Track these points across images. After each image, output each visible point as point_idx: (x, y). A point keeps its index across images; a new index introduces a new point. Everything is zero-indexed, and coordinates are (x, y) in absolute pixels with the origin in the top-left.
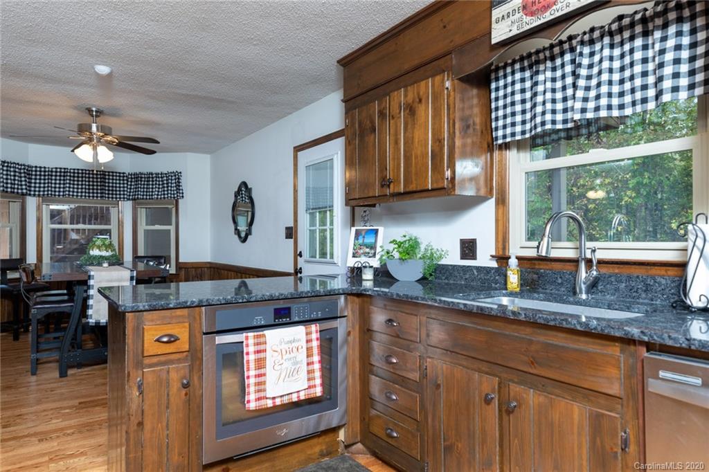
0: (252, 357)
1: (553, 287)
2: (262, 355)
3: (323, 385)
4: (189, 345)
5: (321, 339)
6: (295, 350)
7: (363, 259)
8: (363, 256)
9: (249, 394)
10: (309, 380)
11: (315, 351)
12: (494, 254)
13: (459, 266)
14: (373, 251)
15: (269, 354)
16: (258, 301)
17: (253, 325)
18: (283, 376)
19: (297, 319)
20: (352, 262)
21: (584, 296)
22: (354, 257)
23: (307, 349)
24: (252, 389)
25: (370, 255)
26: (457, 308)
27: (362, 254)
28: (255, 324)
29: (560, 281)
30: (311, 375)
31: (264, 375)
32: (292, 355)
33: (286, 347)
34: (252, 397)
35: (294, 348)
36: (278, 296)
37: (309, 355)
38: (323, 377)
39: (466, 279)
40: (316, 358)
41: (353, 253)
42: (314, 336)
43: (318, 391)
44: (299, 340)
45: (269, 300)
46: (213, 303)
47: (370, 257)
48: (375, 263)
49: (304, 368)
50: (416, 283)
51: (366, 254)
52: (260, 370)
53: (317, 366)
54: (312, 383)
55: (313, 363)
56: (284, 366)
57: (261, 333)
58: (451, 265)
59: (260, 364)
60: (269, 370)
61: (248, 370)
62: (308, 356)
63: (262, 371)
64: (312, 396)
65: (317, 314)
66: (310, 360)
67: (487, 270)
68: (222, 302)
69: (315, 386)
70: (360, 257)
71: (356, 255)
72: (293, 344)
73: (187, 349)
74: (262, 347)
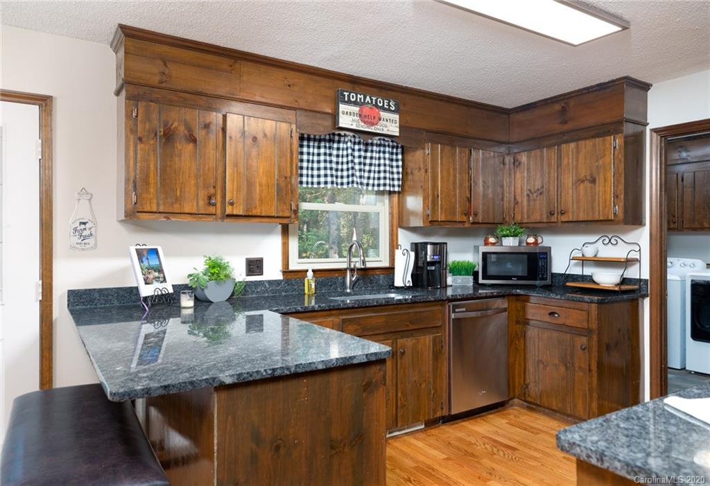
8: (154, 281)
12: (280, 269)
14: (162, 275)
21: (348, 290)
22: (146, 283)
25: (161, 279)
27: (153, 279)
29: (330, 284)
39: (258, 292)
41: (144, 279)
47: (162, 282)
51: (157, 279)
70: (152, 283)
71: (148, 281)
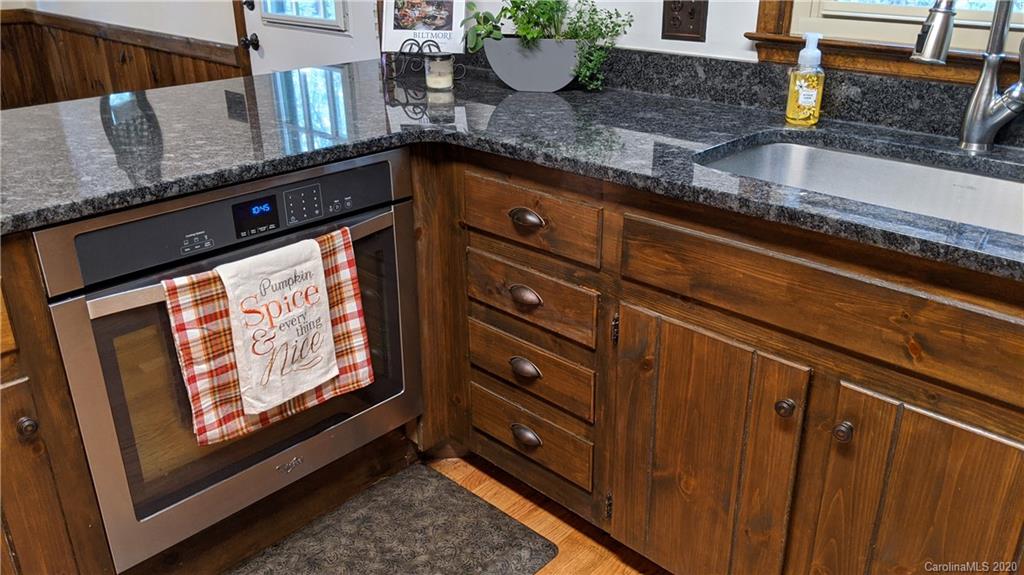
0: (194, 334)
1: (896, 118)
2: (218, 325)
3: (373, 360)
4: (15, 336)
5: (358, 262)
6: (300, 300)
7: (422, 34)
8: (420, 24)
9: (200, 413)
10: (339, 355)
11: (349, 290)
12: (753, 29)
13: (659, 54)
14: (444, 13)
15: (236, 320)
16: (186, 195)
17: (183, 255)
18: (278, 363)
19: (294, 222)
20: (395, 40)
21: (974, 148)
22: (397, 26)
23: (330, 290)
24: (206, 402)
25: (439, 22)
26: (721, 206)
27: (419, 19)
28: (187, 251)
30: (343, 345)
31: (233, 366)
32: (296, 312)
33: (277, 296)
34: (210, 418)
35: (298, 295)
36: (240, 175)
37: (335, 301)
38: (370, 344)
39: (675, 87)
40: (352, 306)
41: (396, 19)
42: (342, 257)
43: (364, 376)
44: (307, 275)
45: (216, 188)
46: (57, 219)
47: (437, 28)
48: (452, 42)
49: (326, 334)
50: (557, 97)
51: (428, 21)
52: (219, 360)
53: (355, 324)
54: (347, 361)
55: (344, 318)
56: (277, 343)
57: (209, 274)
58: (639, 52)
59: (219, 343)
60: (241, 354)
61: (190, 362)
62: (332, 306)
63: (226, 359)
64: (351, 388)
65: (343, 202)
66: (338, 312)
67: (733, 68)
68: (86, 213)
69: (355, 367)
70: (412, 27)
71: (404, 22)
72: (295, 288)
73: (13, 347)
74: (217, 306)
